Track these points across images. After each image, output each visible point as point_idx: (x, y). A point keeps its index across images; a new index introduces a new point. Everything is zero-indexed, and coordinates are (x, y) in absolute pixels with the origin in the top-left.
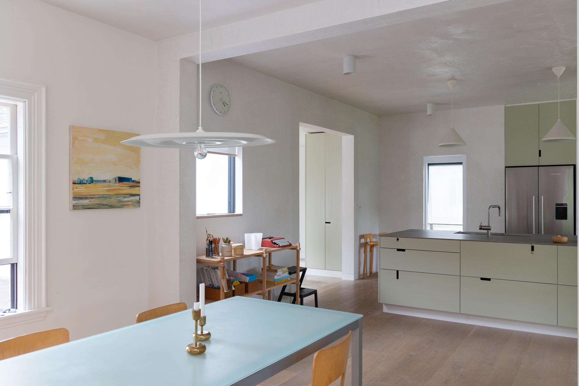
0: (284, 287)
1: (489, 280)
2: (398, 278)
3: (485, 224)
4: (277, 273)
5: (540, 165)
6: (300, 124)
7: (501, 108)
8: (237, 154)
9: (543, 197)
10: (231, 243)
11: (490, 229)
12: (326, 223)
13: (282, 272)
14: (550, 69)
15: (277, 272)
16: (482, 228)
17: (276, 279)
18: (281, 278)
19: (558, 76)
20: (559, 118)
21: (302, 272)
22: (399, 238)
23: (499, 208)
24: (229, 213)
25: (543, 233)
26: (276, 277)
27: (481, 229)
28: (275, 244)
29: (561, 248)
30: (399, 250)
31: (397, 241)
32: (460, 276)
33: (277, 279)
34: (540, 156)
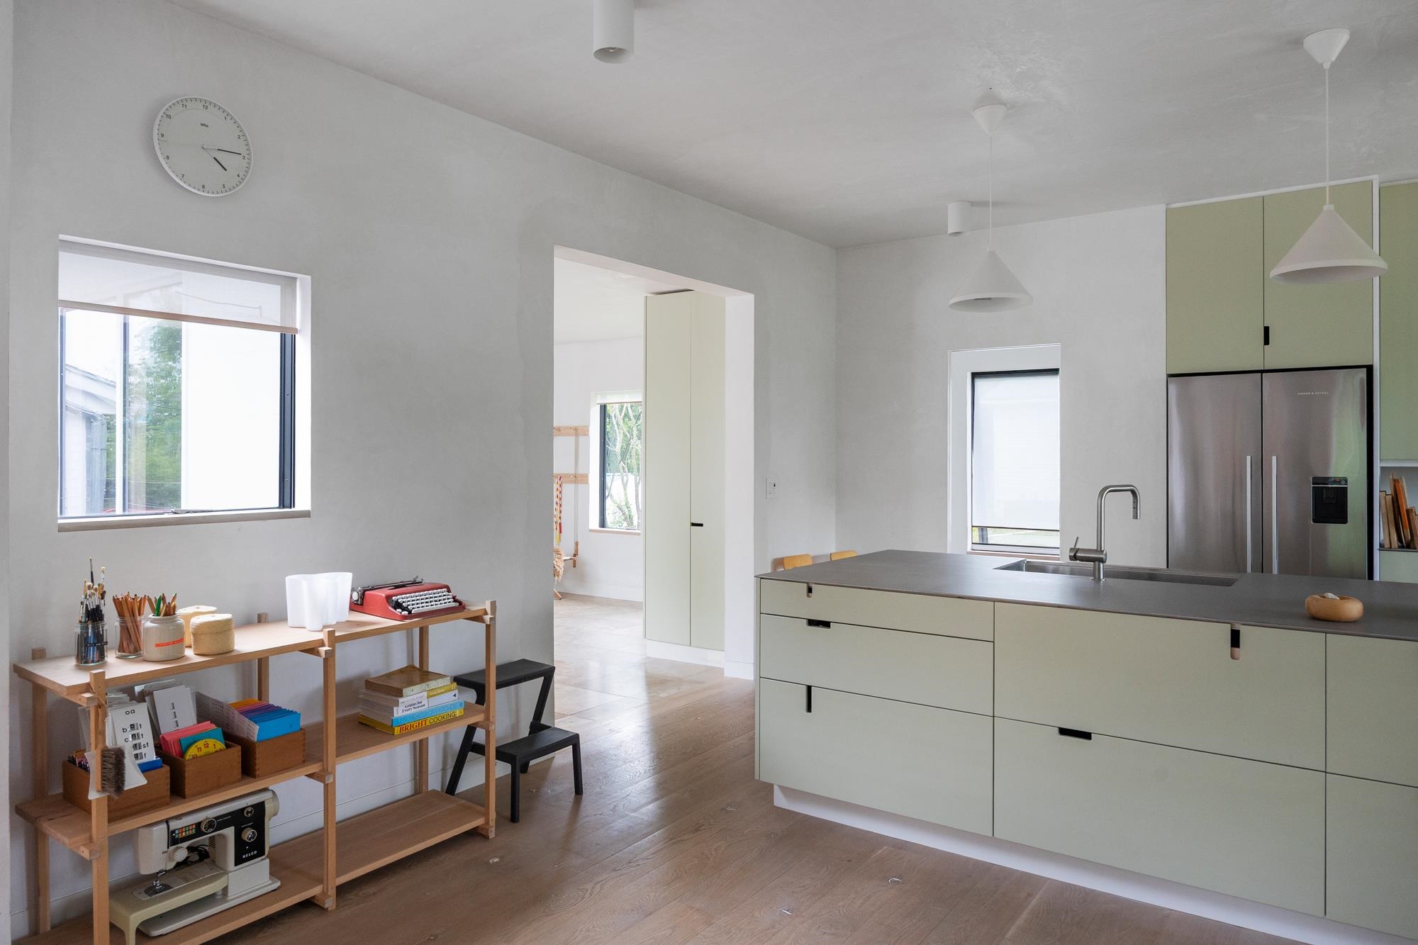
0: (471, 730)
1: (1087, 736)
2: (809, 709)
3: (1088, 543)
4: (401, 700)
5: (1266, 368)
6: (558, 251)
7: (1157, 213)
8: (298, 327)
9: (1274, 458)
10: (179, 612)
11: (1102, 561)
12: (693, 524)
13: (425, 694)
14: (1297, 42)
15: (401, 696)
16: (1078, 554)
17: (397, 719)
18: (422, 713)
19: (1324, 65)
20: (1327, 203)
21: (543, 678)
22: (814, 587)
23: (1134, 493)
24: (279, 508)
25: (1275, 570)
26: (399, 712)
27: (1074, 558)
28: (398, 605)
29: (1338, 641)
30: (812, 623)
31: (808, 596)
32: (994, 717)
33: (405, 718)
34: (1267, 342)
